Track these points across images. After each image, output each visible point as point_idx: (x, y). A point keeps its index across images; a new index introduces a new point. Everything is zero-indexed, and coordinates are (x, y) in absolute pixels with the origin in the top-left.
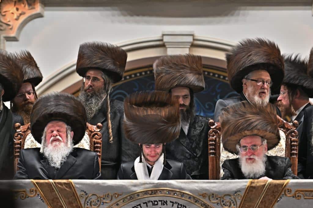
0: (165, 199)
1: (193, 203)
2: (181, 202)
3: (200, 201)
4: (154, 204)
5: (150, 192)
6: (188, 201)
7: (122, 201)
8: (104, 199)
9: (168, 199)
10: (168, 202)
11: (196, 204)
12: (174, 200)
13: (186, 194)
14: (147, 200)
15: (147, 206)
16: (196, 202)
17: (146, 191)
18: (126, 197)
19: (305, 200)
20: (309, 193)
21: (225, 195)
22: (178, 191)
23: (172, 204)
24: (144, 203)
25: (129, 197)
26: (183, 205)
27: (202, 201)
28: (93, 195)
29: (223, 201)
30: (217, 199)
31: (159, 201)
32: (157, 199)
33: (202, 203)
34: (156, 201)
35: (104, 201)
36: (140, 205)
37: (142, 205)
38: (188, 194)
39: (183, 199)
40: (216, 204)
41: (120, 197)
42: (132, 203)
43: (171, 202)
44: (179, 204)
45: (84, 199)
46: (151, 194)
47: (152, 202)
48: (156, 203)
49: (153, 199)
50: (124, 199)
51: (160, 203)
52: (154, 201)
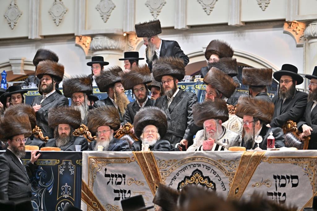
0: (199, 163)
1: (214, 166)
2: (208, 165)
3: (218, 165)
4: (194, 166)
5: (192, 159)
6: (212, 164)
7: (178, 164)
8: (169, 163)
9: (201, 163)
10: (201, 165)
11: (216, 166)
12: (204, 164)
13: (210, 160)
14: (190, 164)
15: (190, 167)
16: (216, 165)
17: (190, 158)
18: (180, 162)
19: (274, 164)
20: (276, 159)
21: (231, 161)
22: (206, 158)
23: (203, 166)
24: (189, 166)
25: (181, 162)
26: (209, 166)
27: (220, 165)
28: (163, 160)
29: (230, 165)
30: (227, 163)
31: (197, 164)
32: (195, 163)
33: (219, 166)
34: (195, 164)
35: (169, 164)
36: (187, 167)
37: (188, 167)
38: (211, 160)
39: (209, 163)
40: (226, 166)
41: (177, 162)
42: (183, 166)
43: (203, 165)
44: (207, 166)
45: (159, 163)
46: (192, 160)
47: (193, 165)
48: (195, 166)
49: (193, 163)
50: (179, 163)
51: (197, 165)
52: (194, 164)
